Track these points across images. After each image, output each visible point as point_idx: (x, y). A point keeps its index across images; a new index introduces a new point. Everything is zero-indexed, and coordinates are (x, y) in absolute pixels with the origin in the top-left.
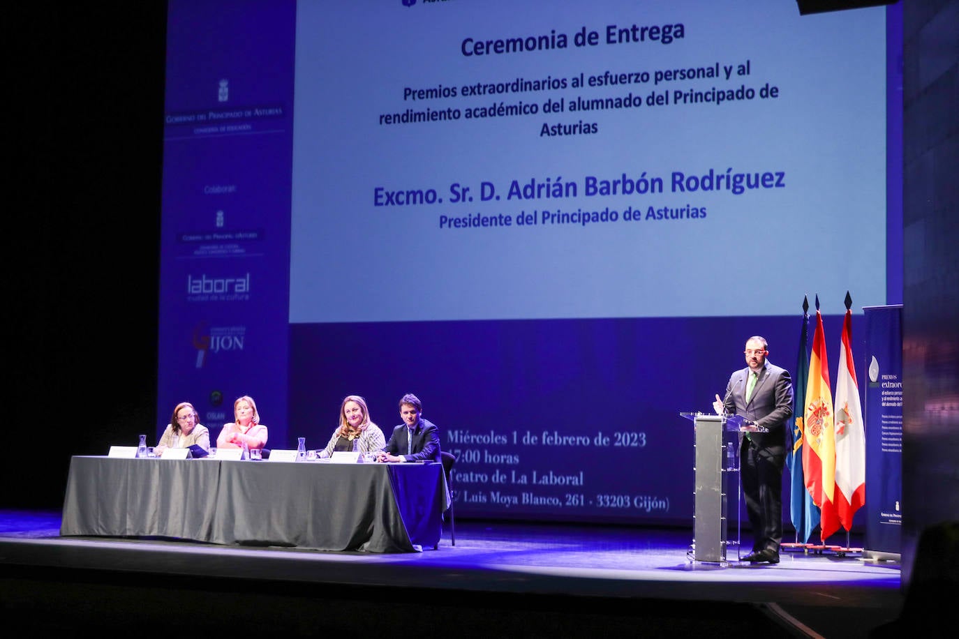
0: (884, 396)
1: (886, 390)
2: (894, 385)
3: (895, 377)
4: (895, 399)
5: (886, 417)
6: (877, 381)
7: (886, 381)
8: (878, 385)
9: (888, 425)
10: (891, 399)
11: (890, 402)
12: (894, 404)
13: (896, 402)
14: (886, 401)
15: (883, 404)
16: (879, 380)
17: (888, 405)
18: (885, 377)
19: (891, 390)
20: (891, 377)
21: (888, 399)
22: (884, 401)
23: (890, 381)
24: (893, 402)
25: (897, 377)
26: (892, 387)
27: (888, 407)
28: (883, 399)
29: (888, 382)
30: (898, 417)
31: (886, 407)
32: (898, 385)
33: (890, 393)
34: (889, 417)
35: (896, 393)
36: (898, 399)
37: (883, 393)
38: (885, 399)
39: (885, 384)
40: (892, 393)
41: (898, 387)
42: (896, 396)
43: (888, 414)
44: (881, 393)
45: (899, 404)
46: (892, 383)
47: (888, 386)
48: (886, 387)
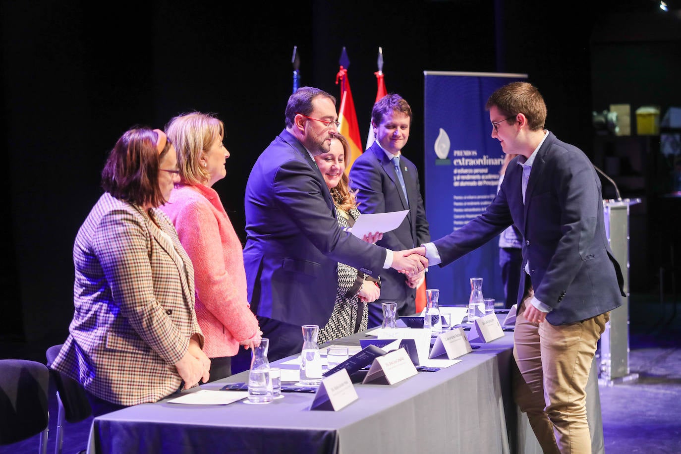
0: (457, 174)
1: (459, 167)
2: (472, 162)
3: (475, 153)
4: (474, 177)
5: (460, 198)
6: (448, 158)
7: (460, 158)
8: (448, 162)
9: (463, 207)
10: (468, 177)
11: (465, 181)
12: (473, 184)
13: (477, 180)
14: (460, 180)
15: (456, 184)
16: (451, 156)
17: (463, 184)
18: (457, 153)
19: (465, 167)
20: (467, 153)
21: (463, 177)
22: (457, 180)
23: (466, 157)
24: (471, 180)
25: (477, 152)
26: (470, 164)
27: (463, 187)
28: (455, 178)
29: (463, 159)
30: (479, 197)
31: (459, 187)
32: (479, 162)
33: (466, 171)
34: (465, 198)
35: (476, 171)
36: (478, 177)
37: (455, 171)
38: (458, 178)
39: (459, 161)
40: (471, 171)
41: (479, 164)
42: (476, 174)
43: (463, 195)
44: (453, 171)
45: (480, 183)
46: (469, 160)
47: (464, 164)
48: (461, 164)
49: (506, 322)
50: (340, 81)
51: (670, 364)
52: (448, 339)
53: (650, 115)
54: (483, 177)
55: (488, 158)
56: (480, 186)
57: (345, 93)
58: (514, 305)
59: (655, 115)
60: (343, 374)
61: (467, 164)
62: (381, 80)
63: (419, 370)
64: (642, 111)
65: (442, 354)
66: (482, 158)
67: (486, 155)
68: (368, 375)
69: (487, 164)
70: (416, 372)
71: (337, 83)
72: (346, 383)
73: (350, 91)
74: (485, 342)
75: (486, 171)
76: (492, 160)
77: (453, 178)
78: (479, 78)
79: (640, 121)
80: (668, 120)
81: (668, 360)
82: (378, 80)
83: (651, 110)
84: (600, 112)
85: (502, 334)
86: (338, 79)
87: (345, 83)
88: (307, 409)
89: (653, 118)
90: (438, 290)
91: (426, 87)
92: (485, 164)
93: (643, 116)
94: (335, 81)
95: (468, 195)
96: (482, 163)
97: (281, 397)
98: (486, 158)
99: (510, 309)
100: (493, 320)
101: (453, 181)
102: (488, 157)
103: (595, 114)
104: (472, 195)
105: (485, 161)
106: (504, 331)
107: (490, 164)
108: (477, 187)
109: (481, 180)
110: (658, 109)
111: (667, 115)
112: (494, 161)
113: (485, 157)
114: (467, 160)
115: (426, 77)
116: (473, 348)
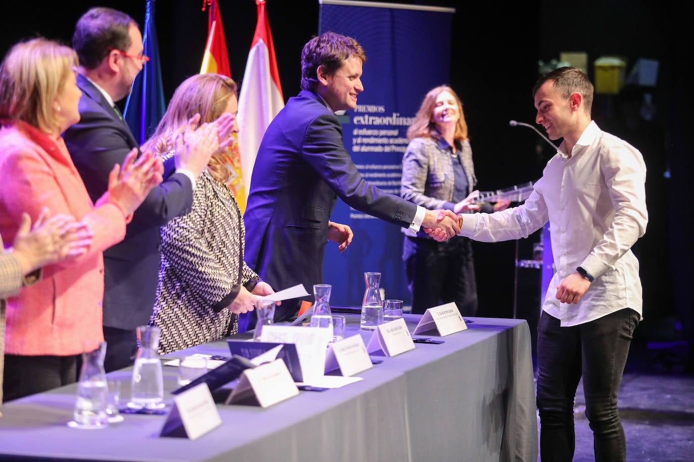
0: (357, 136)
1: (361, 127)
2: (378, 121)
3: (382, 109)
4: (379, 141)
7: (362, 114)
8: (347, 120)
10: (372, 140)
11: (368, 145)
12: (378, 149)
13: (383, 145)
14: (362, 144)
15: (356, 149)
17: (364, 149)
19: (369, 127)
20: (372, 109)
21: (365, 140)
22: (357, 144)
23: (370, 114)
24: (376, 145)
25: (385, 108)
26: (375, 123)
27: (364, 153)
28: (354, 141)
29: (366, 117)
30: (385, 167)
31: (360, 153)
32: (386, 121)
33: (369, 132)
34: (367, 167)
35: (383, 132)
36: (385, 141)
37: (355, 132)
38: (359, 140)
39: (361, 118)
40: (375, 132)
41: (387, 124)
42: (382, 137)
43: (364, 163)
44: (352, 132)
45: (387, 149)
46: (374, 118)
47: (366, 123)
48: (363, 122)
49: (417, 331)
50: (207, 7)
51: (629, 394)
52: (343, 350)
53: (612, 68)
54: (392, 141)
55: (399, 117)
56: (387, 153)
57: (214, 23)
58: (428, 309)
59: (619, 68)
60: (203, 390)
61: (370, 123)
62: (263, 8)
63: (301, 389)
64: (603, 62)
65: (333, 369)
66: (391, 116)
67: (396, 112)
68: (233, 394)
69: (398, 124)
70: (297, 392)
71: (204, 9)
72: (206, 402)
73: (220, 20)
74: (389, 356)
75: (395, 133)
76: (404, 119)
77: (352, 141)
78: (391, 10)
79: (599, 74)
80: (637, 76)
81: (625, 388)
82: (259, 8)
83: (615, 62)
84: (547, 62)
85: (412, 346)
86: (205, 5)
87: (215, 10)
88: (153, 436)
89: (616, 73)
90: (331, 286)
91: (320, 20)
92: (394, 123)
93: (603, 68)
94: (202, 7)
95: (370, 164)
96: (391, 122)
97: (119, 418)
98: (397, 116)
99: (423, 314)
100: (401, 328)
101: (353, 145)
102: (398, 115)
103: (541, 64)
104: (376, 164)
105: (395, 120)
106: (415, 342)
107: (401, 124)
108: (383, 154)
109: (389, 145)
110: (623, 59)
111: (635, 70)
112: (407, 121)
113: (394, 115)
114: (371, 118)
115: (321, 6)
116: (374, 363)
